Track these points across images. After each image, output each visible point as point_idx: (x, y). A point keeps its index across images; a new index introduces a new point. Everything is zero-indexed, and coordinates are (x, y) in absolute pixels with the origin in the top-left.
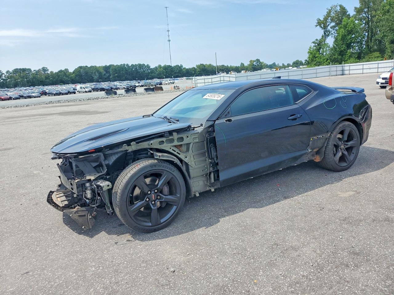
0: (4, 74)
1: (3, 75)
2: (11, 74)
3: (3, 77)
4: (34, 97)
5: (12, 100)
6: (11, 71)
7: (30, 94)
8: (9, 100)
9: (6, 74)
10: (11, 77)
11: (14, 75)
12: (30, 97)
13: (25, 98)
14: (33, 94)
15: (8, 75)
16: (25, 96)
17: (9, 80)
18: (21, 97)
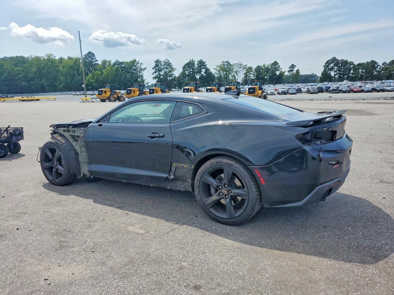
0: (379, 65)
1: (379, 67)
2: (387, 65)
3: (378, 69)
4: (388, 91)
5: (363, 92)
6: (388, 62)
7: (384, 88)
8: (360, 92)
9: (381, 66)
10: (386, 69)
11: (390, 67)
12: (383, 91)
13: (378, 92)
14: (388, 88)
15: (383, 67)
16: (378, 89)
17: (383, 72)
18: (373, 90)
